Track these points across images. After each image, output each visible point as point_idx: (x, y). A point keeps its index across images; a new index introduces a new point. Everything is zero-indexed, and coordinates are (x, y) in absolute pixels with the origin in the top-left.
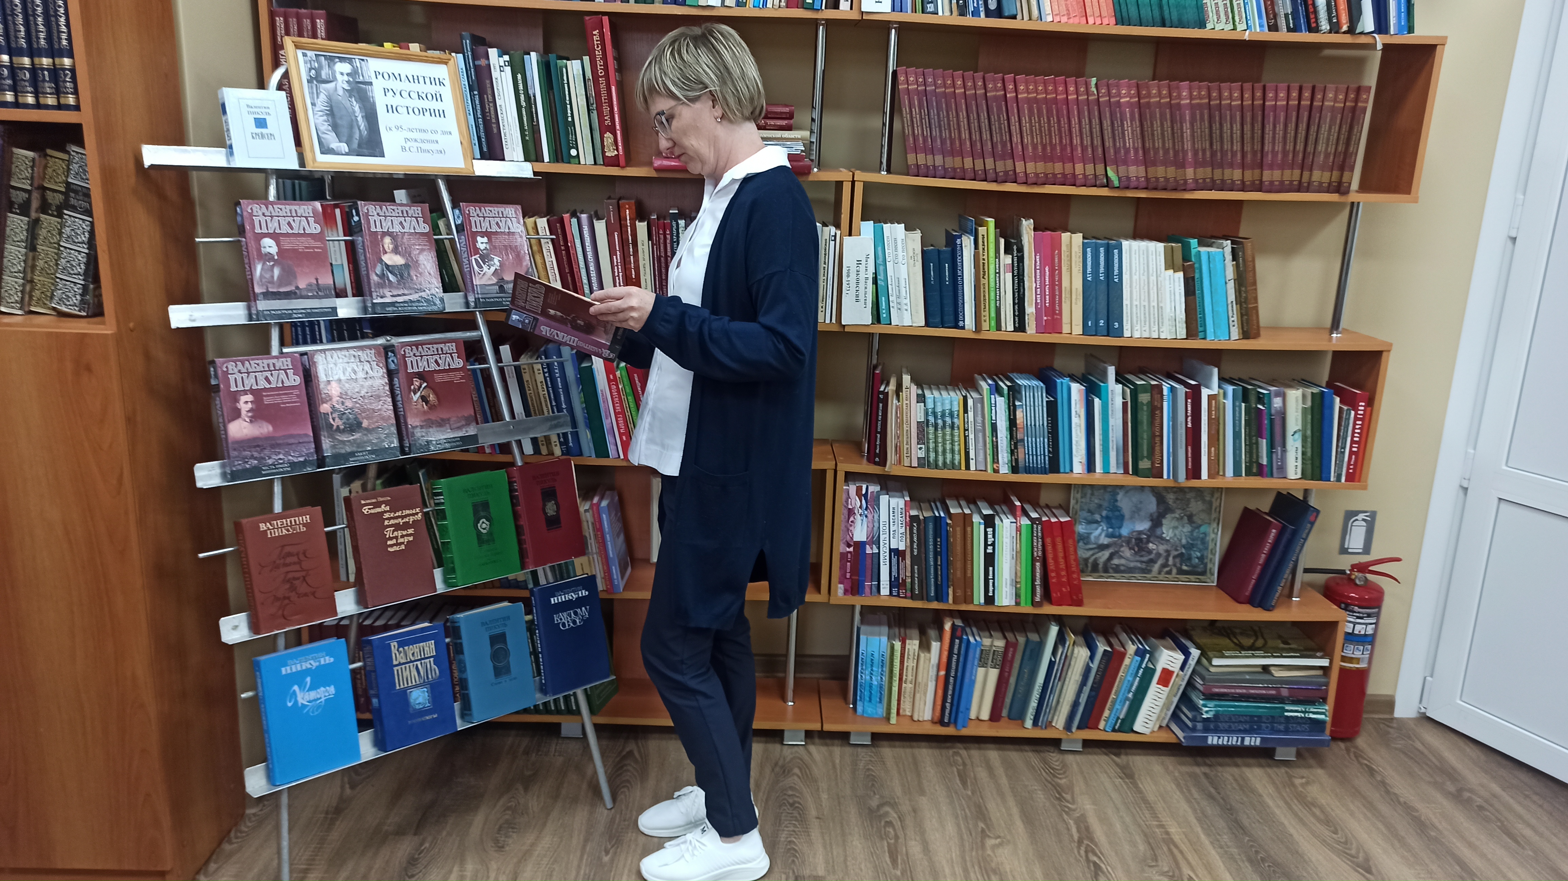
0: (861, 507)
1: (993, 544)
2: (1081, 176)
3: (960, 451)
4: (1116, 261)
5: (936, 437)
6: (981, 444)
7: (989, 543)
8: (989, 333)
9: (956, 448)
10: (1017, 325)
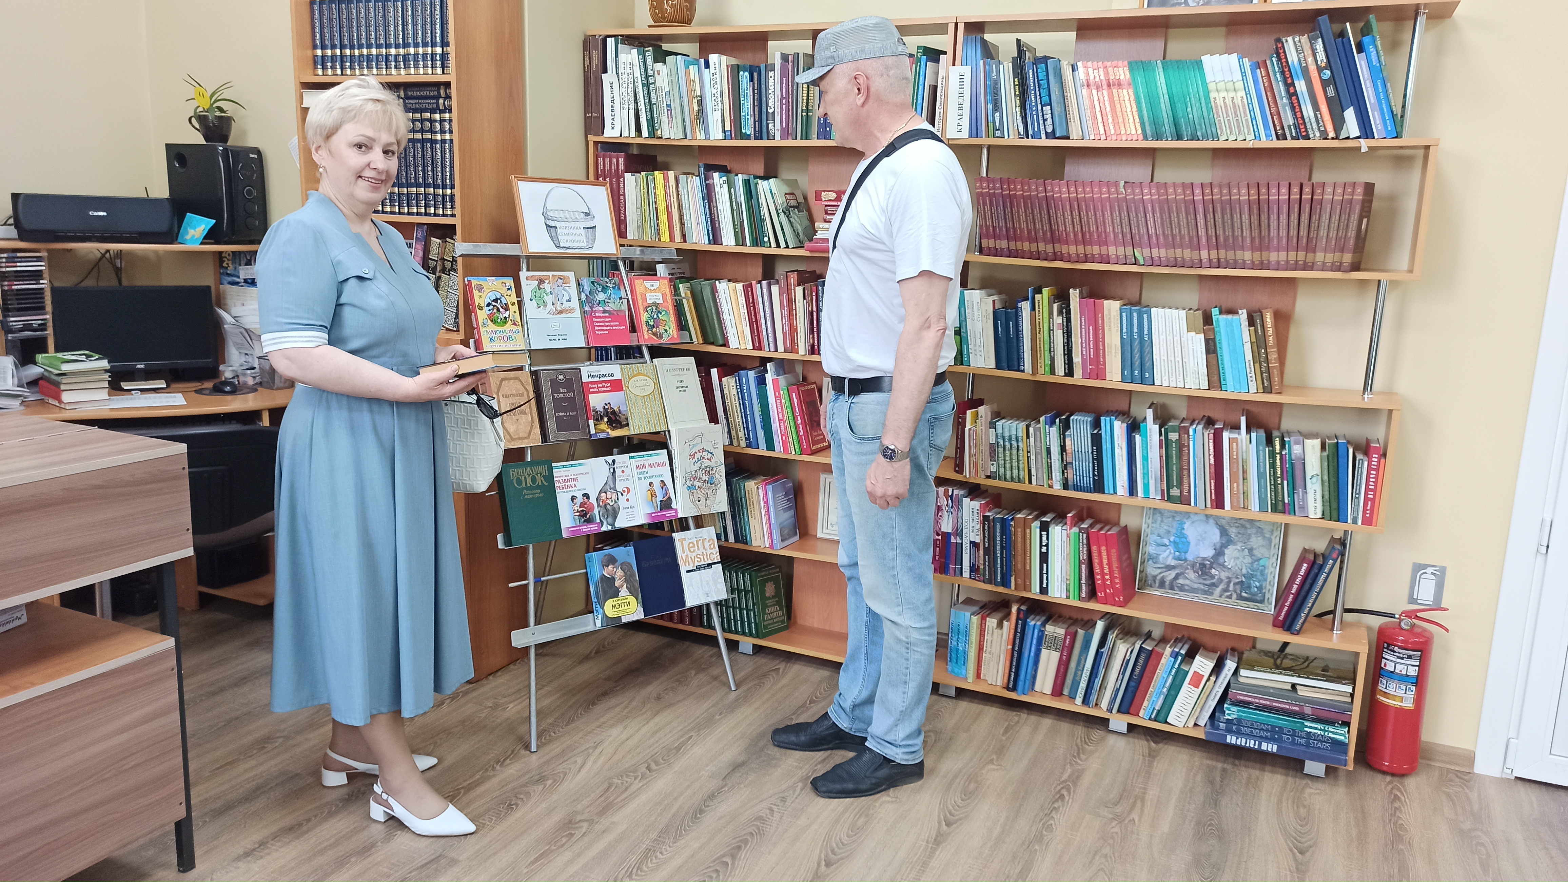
0: (947, 505)
1: (1047, 545)
2: (1114, 256)
3: (1024, 468)
4: (1146, 323)
5: (1004, 456)
6: (1040, 464)
7: (1044, 544)
8: (1044, 376)
9: (1021, 466)
10: (1067, 371)
